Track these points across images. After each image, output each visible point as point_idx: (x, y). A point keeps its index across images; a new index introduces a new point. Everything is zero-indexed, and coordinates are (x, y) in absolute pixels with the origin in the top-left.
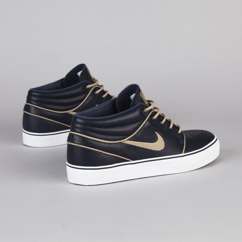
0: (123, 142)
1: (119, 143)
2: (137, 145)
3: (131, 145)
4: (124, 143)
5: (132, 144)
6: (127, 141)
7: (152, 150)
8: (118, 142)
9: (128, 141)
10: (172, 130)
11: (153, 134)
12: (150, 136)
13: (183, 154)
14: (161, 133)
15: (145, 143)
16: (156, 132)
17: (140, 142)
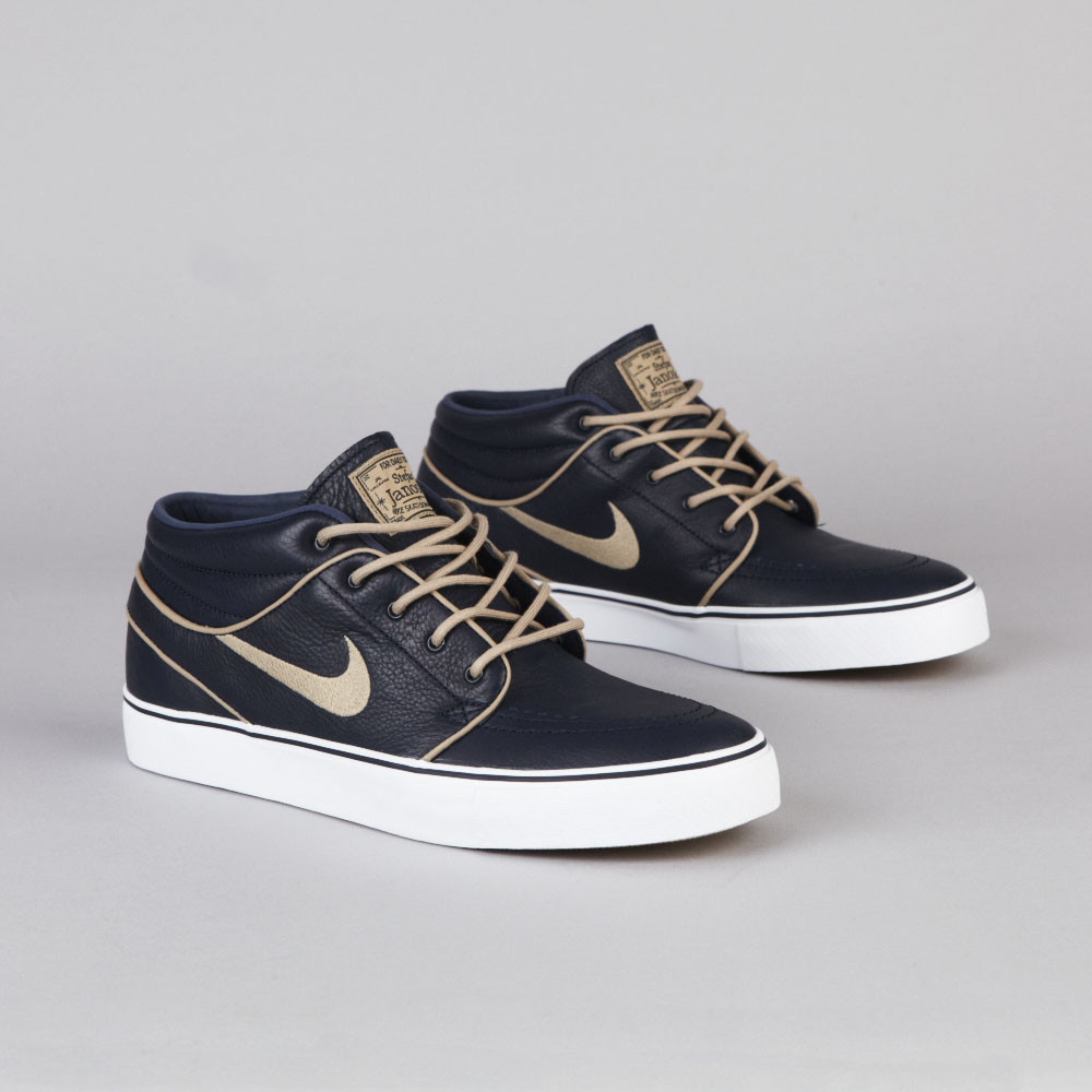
0: (218, 637)
1: (208, 634)
6: (230, 639)
8: (206, 630)
9: (235, 639)
10: (444, 653)
11: (333, 641)
12: (319, 645)
13: (423, 763)
14: (371, 650)
15: (292, 666)
16: (347, 639)
17: (271, 656)
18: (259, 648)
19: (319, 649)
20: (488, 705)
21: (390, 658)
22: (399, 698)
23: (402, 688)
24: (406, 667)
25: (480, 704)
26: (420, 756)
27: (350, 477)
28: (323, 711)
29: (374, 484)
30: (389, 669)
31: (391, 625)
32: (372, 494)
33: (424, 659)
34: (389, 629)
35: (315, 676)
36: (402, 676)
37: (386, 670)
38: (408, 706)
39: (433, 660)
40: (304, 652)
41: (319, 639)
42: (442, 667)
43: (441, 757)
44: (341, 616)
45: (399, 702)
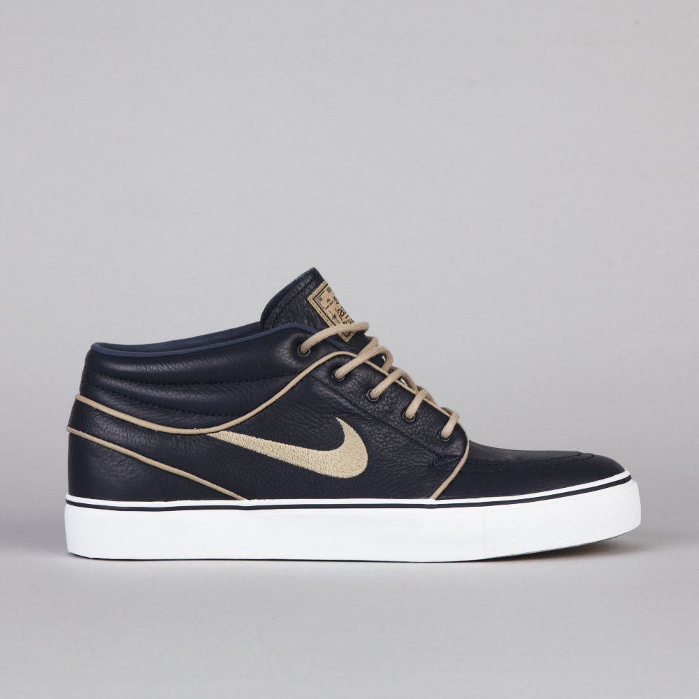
0: (211, 435)
1: (198, 435)
2: (259, 450)
3: (237, 446)
4: (215, 439)
5: (241, 445)
6: (224, 434)
7: (315, 472)
8: (195, 431)
9: (231, 433)
10: (418, 423)
11: (329, 423)
12: (316, 428)
13: (431, 501)
14: (363, 426)
15: (293, 447)
16: (339, 420)
17: (270, 441)
18: (257, 437)
19: (317, 430)
20: (462, 456)
21: (379, 430)
22: (395, 458)
23: (395, 451)
24: (393, 436)
25: (455, 456)
26: (428, 496)
27: (308, 299)
28: (326, 477)
29: (327, 304)
30: (381, 438)
31: (372, 407)
32: (326, 311)
33: (404, 429)
34: (371, 409)
35: (315, 451)
36: (392, 442)
37: (378, 439)
38: (404, 463)
39: (412, 429)
40: (304, 434)
41: (316, 423)
42: (419, 433)
43: (443, 495)
44: (335, 402)
45: (395, 461)
